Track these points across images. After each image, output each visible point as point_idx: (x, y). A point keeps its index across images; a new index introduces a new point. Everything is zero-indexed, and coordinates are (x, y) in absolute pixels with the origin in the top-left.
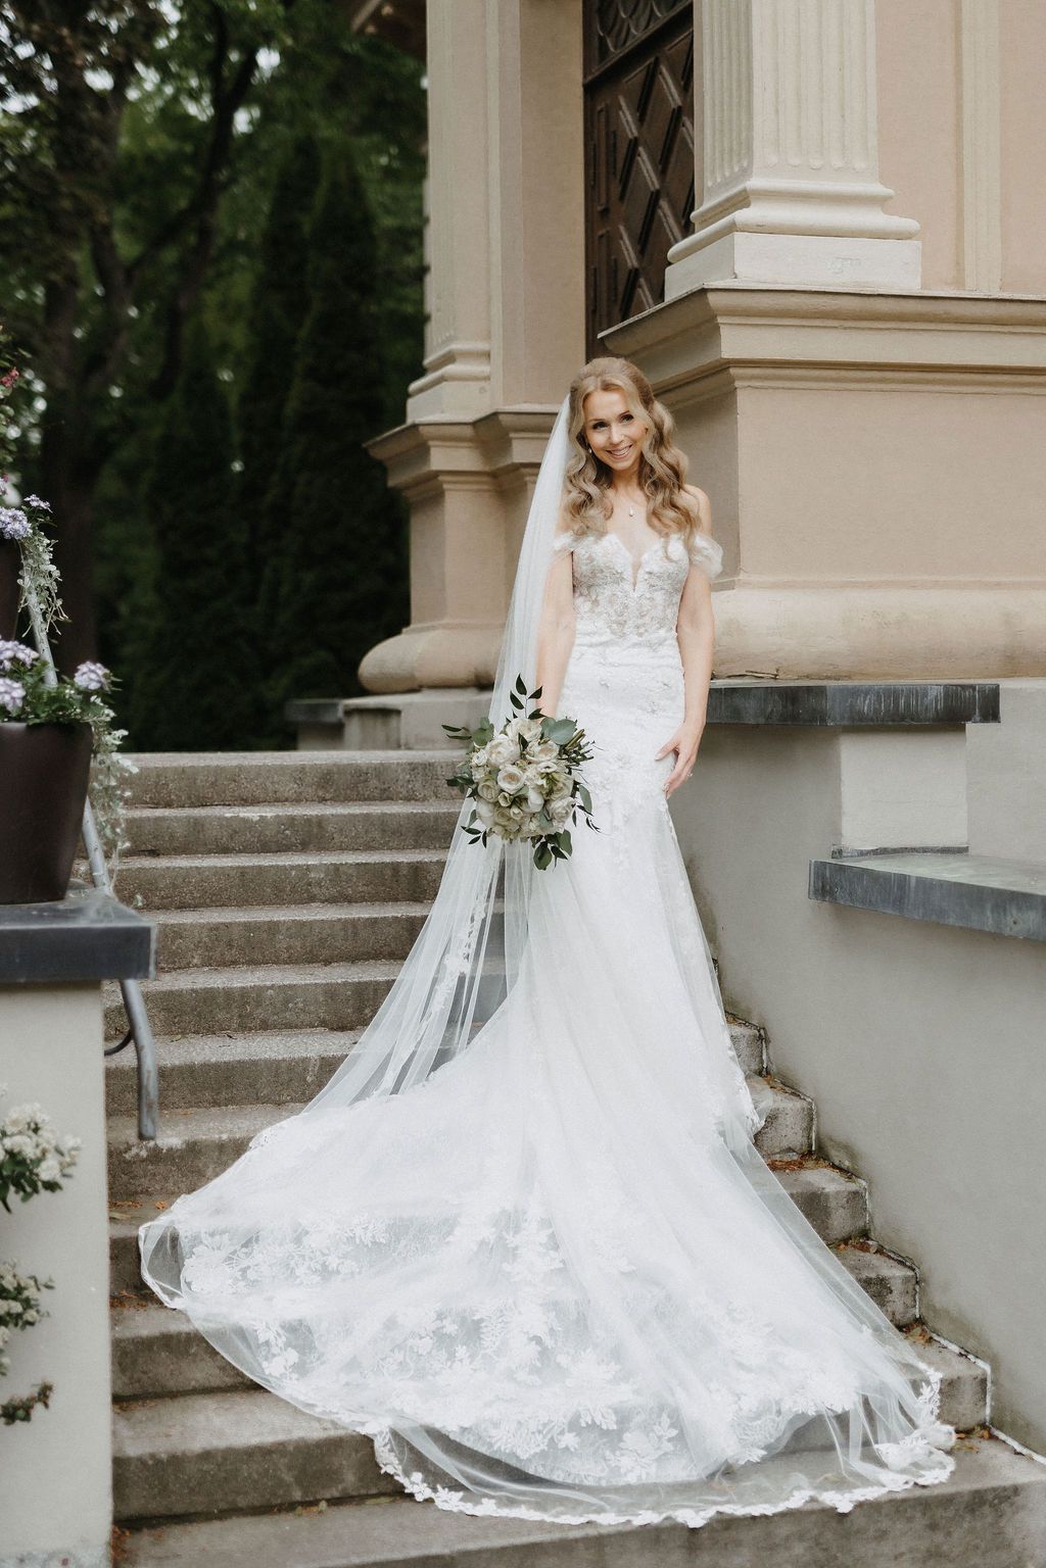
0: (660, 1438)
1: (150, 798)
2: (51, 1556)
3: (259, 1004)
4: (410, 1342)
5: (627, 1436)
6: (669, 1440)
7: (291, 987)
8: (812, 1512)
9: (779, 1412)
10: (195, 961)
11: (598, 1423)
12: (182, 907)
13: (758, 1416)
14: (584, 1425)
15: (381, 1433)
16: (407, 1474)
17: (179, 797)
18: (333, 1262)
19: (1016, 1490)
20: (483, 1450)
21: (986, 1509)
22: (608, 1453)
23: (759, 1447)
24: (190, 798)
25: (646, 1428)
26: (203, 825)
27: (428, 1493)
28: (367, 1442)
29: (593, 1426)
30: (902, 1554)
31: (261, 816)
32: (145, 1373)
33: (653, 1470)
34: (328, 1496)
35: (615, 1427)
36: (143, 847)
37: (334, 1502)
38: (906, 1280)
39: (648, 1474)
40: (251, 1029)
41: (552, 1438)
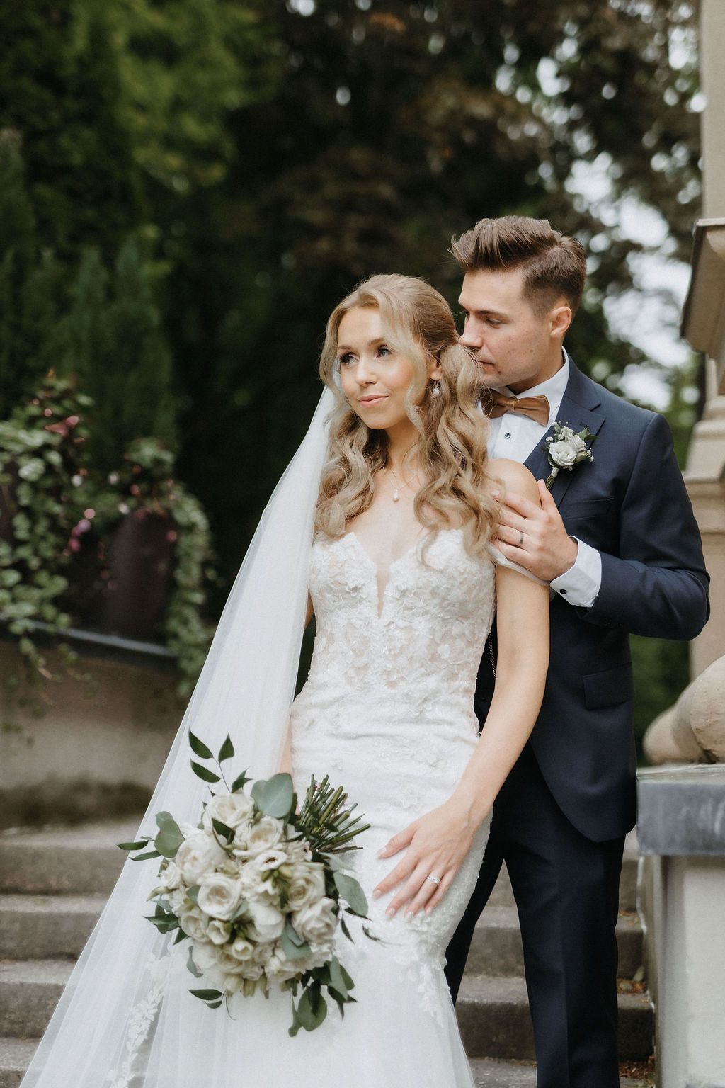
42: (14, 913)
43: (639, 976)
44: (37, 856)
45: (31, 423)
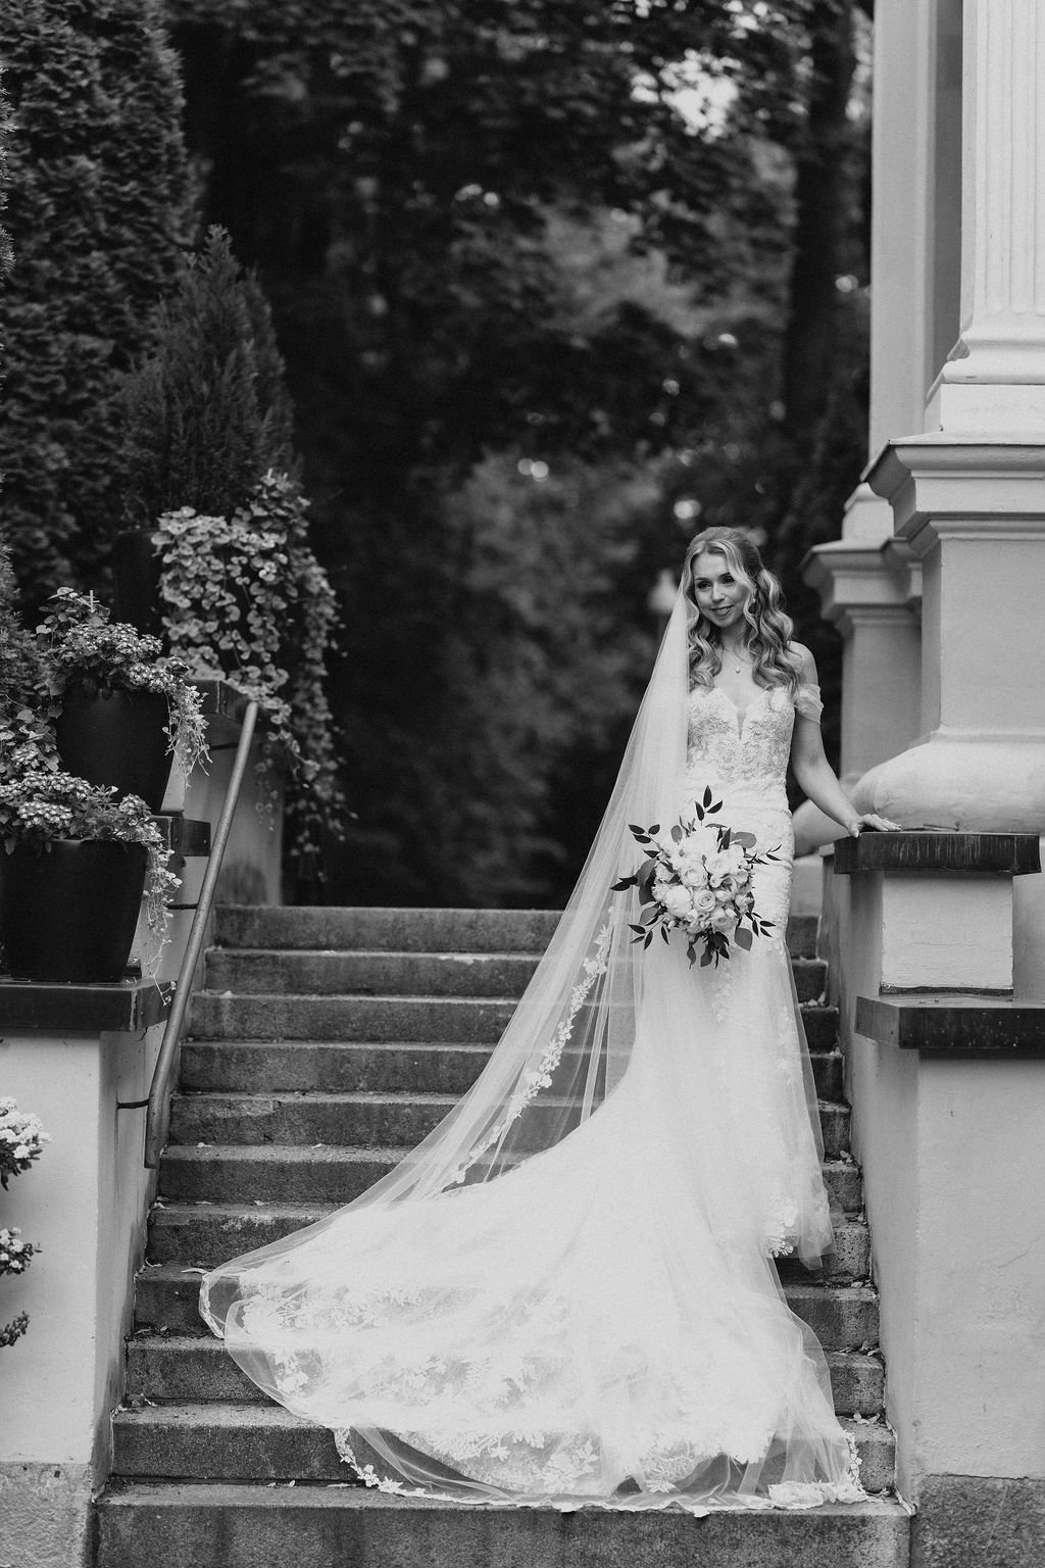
0: (582, 1460)
1: (387, 942)
2: (48, 1466)
3: (396, 1121)
4: (406, 1377)
5: (553, 1457)
6: (591, 1464)
7: (427, 1106)
8: (673, 1515)
9: (692, 1455)
10: (361, 1085)
11: (528, 1441)
12: (373, 1039)
13: (672, 1454)
14: (515, 1442)
15: (342, 1429)
16: (363, 1466)
17: (415, 942)
18: (368, 1317)
19: (864, 1521)
20: (422, 1449)
21: (835, 1534)
22: (535, 1468)
23: (670, 1482)
24: (426, 943)
25: (569, 1451)
26: (417, 967)
27: (377, 1481)
28: (329, 1434)
29: (522, 1444)
30: (755, 1563)
31: (475, 960)
32: (182, 1381)
33: (572, 1486)
34: (297, 1477)
35: (542, 1447)
36: (359, 986)
37: (299, 1482)
38: (874, 1372)
39: (566, 1488)
40: (388, 1144)
41: (485, 1449)
42: (319, 957)
43: (822, 999)
44: (307, 917)
45: (255, 524)
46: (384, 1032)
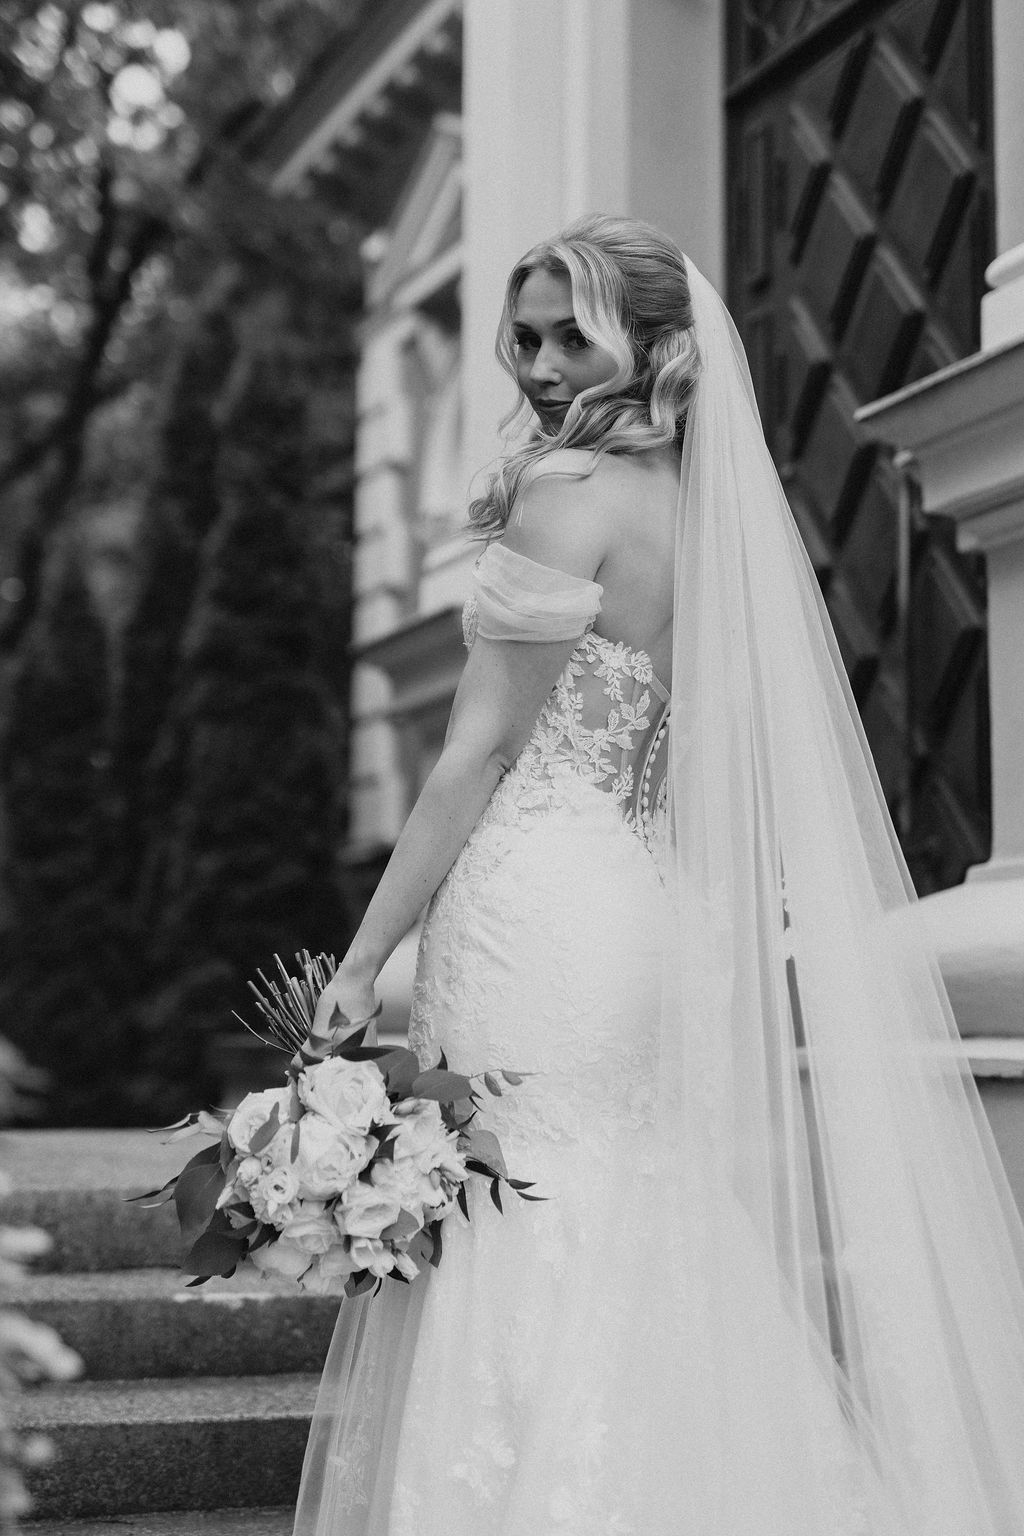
26: (130, 1320)
31: (247, 1302)
46: (114, 1494)
